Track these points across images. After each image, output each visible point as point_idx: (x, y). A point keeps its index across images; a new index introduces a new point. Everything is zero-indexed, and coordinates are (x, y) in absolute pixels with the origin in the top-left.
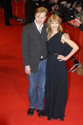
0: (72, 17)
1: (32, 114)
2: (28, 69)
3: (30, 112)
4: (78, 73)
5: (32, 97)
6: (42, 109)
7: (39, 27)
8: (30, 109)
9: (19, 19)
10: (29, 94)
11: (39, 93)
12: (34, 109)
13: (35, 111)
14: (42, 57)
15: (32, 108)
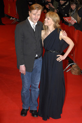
0: (66, 15)
1: (26, 114)
2: (23, 68)
3: (23, 113)
4: (73, 73)
5: (25, 97)
6: (36, 109)
7: (33, 24)
8: (23, 110)
9: (11, 18)
10: (23, 95)
11: (32, 92)
12: (27, 110)
13: (28, 112)
14: (37, 56)
15: (26, 108)
